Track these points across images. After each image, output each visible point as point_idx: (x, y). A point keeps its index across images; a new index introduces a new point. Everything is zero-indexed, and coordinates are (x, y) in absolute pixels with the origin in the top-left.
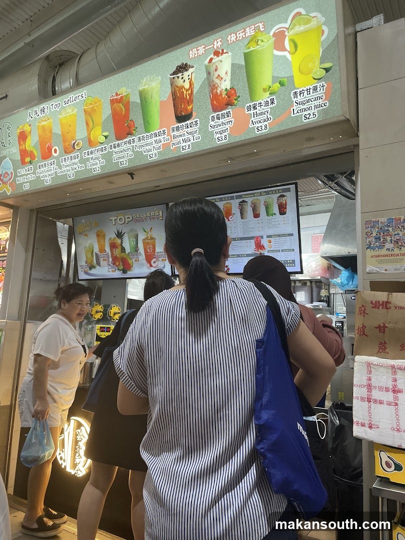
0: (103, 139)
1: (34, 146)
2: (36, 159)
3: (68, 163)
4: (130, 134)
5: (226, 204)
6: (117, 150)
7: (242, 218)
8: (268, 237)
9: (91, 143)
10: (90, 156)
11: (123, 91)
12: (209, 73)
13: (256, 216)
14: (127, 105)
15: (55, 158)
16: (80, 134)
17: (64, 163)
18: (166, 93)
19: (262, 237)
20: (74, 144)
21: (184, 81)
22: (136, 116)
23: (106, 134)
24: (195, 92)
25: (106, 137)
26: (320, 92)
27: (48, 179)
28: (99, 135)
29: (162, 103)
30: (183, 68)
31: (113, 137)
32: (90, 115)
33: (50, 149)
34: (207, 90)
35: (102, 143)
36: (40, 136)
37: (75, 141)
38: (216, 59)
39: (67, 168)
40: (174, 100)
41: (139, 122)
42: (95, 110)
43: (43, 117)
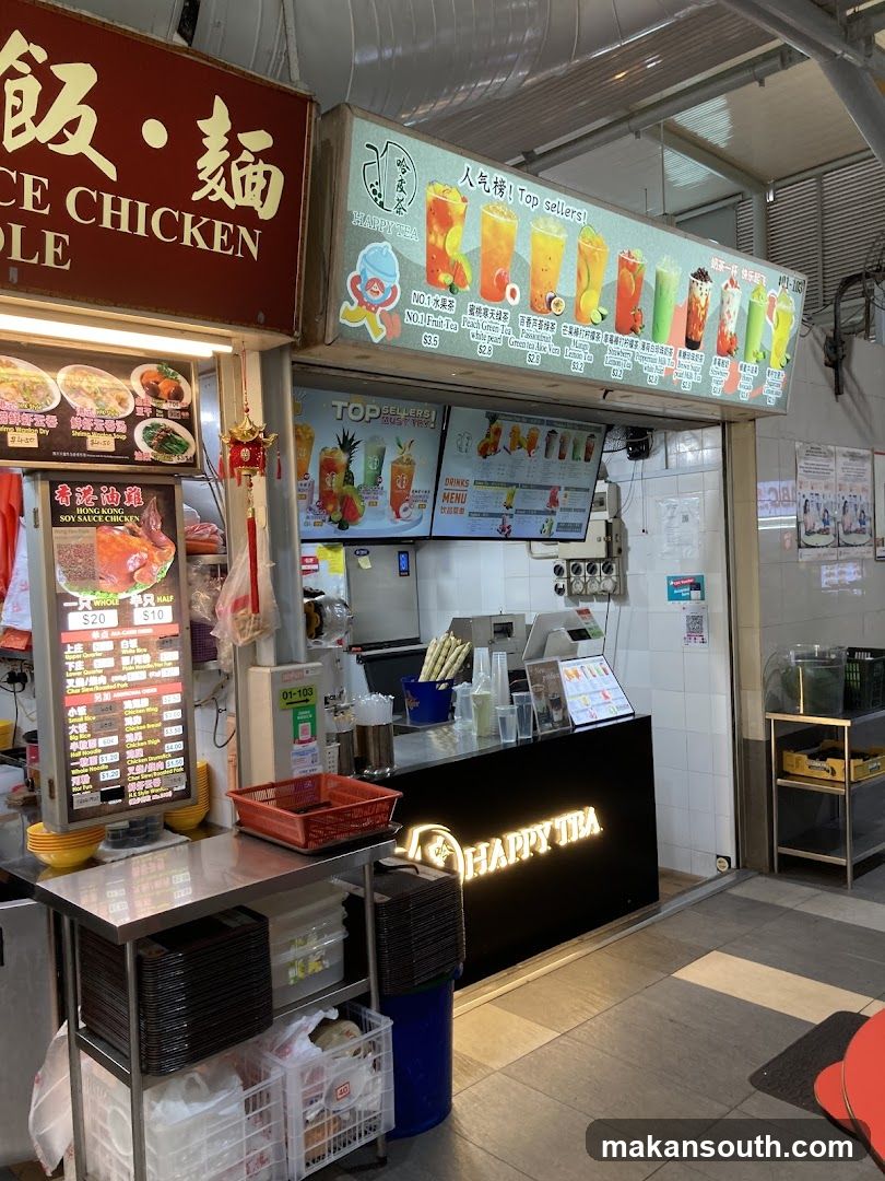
0: (598, 319)
1: (469, 255)
2: (468, 288)
3: (533, 330)
4: (633, 330)
5: (533, 429)
6: (613, 346)
7: (546, 456)
9: (578, 314)
10: (573, 337)
11: (639, 256)
12: (722, 302)
13: (562, 457)
14: (639, 281)
15: (509, 307)
16: (565, 288)
17: (525, 327)
18: (683, 301)
19: (560, 488)
20: (551, 299)
21: (704, 290)
22: (645, 305)
23: (605, 312)
24: (708, 316)
25: (603, 317)
26: (782, 379)
27: (487, 346)
28: (593, 306)
29: (677, 309)
30: (702, 275)
31: (611, 321)
32: (586, 260)
33: (502, 282)
34: (717, 322)
35: (595, 324)
36: (485, 241)
37: (552, 295)
38: (730, 289)
39: (529, 340)
40: (689, 312)
41: (648, 319)
42: (595, 257)
43: (499, 203)
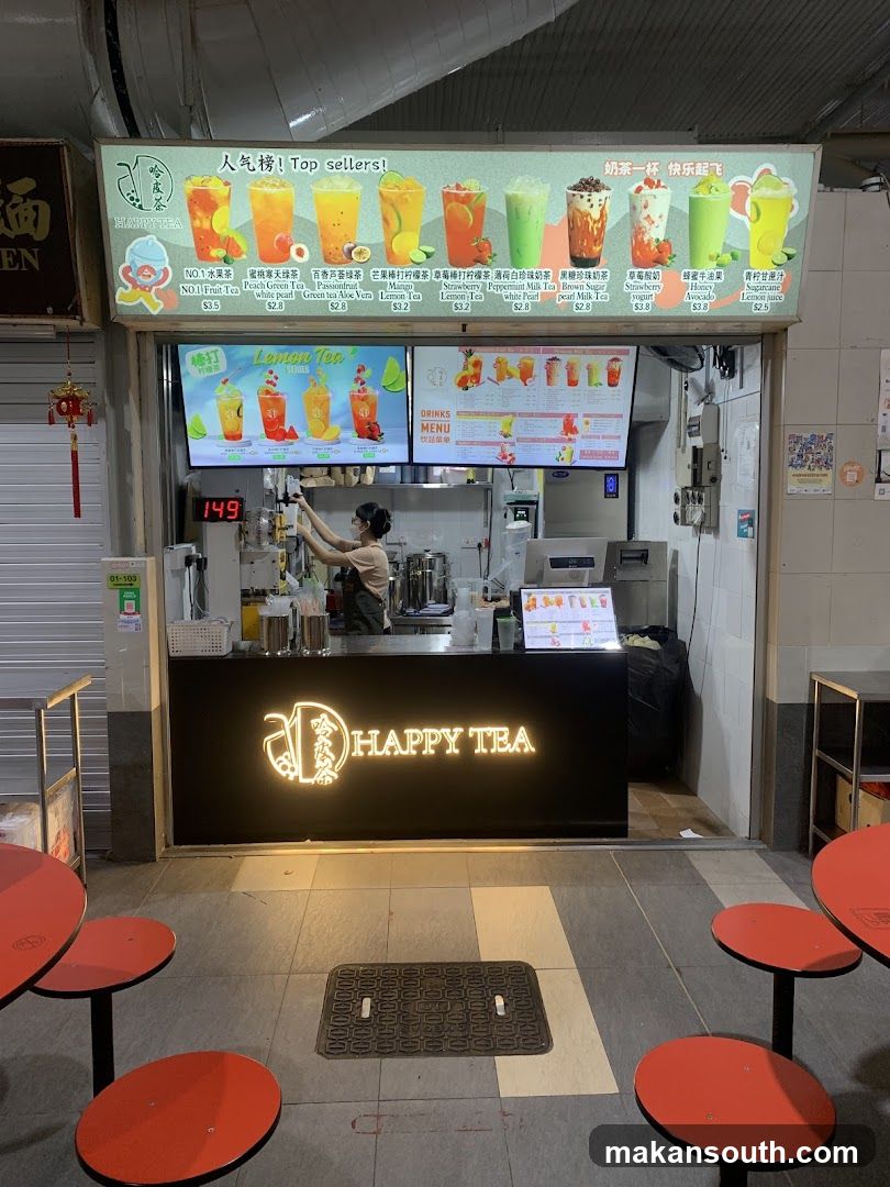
0: (421, 257)
1: (241, 230)
2: (244, 256)
3: (331, 281)
4: (479, 261)
6: (450, 281)
7: (548, 384)
8: (585, 416)
9: (391, 257)
10: (389, 280)
11: (473, 186)
12: (634, 208)
13: (572, 383)
14: (479, 212)
15: (298, 265)
16: (368, 234)
17: (321, 279)
18: (560, 216)
19: (576, 415)
20: (350, 251)
21: (591, 204)
22: (494, 233)
23: (430, 249)
24: (608, 227)
25: (428, 255)
26: (778, 281)
27: (277, 302)
28: (410, 245)
29: (548, 228)
30: (590, 185)
31: (443, 255)
32: (393, 205)
33: (284, 247)
34: (628, 232)
35: (418, 264)
36: (257, 214)
37: (352, 245)
38: (646, 190)
39: (330, 291)
40: (571, 229)
41: (500, 244)
42: (406, 200)
43: (268, 177)
